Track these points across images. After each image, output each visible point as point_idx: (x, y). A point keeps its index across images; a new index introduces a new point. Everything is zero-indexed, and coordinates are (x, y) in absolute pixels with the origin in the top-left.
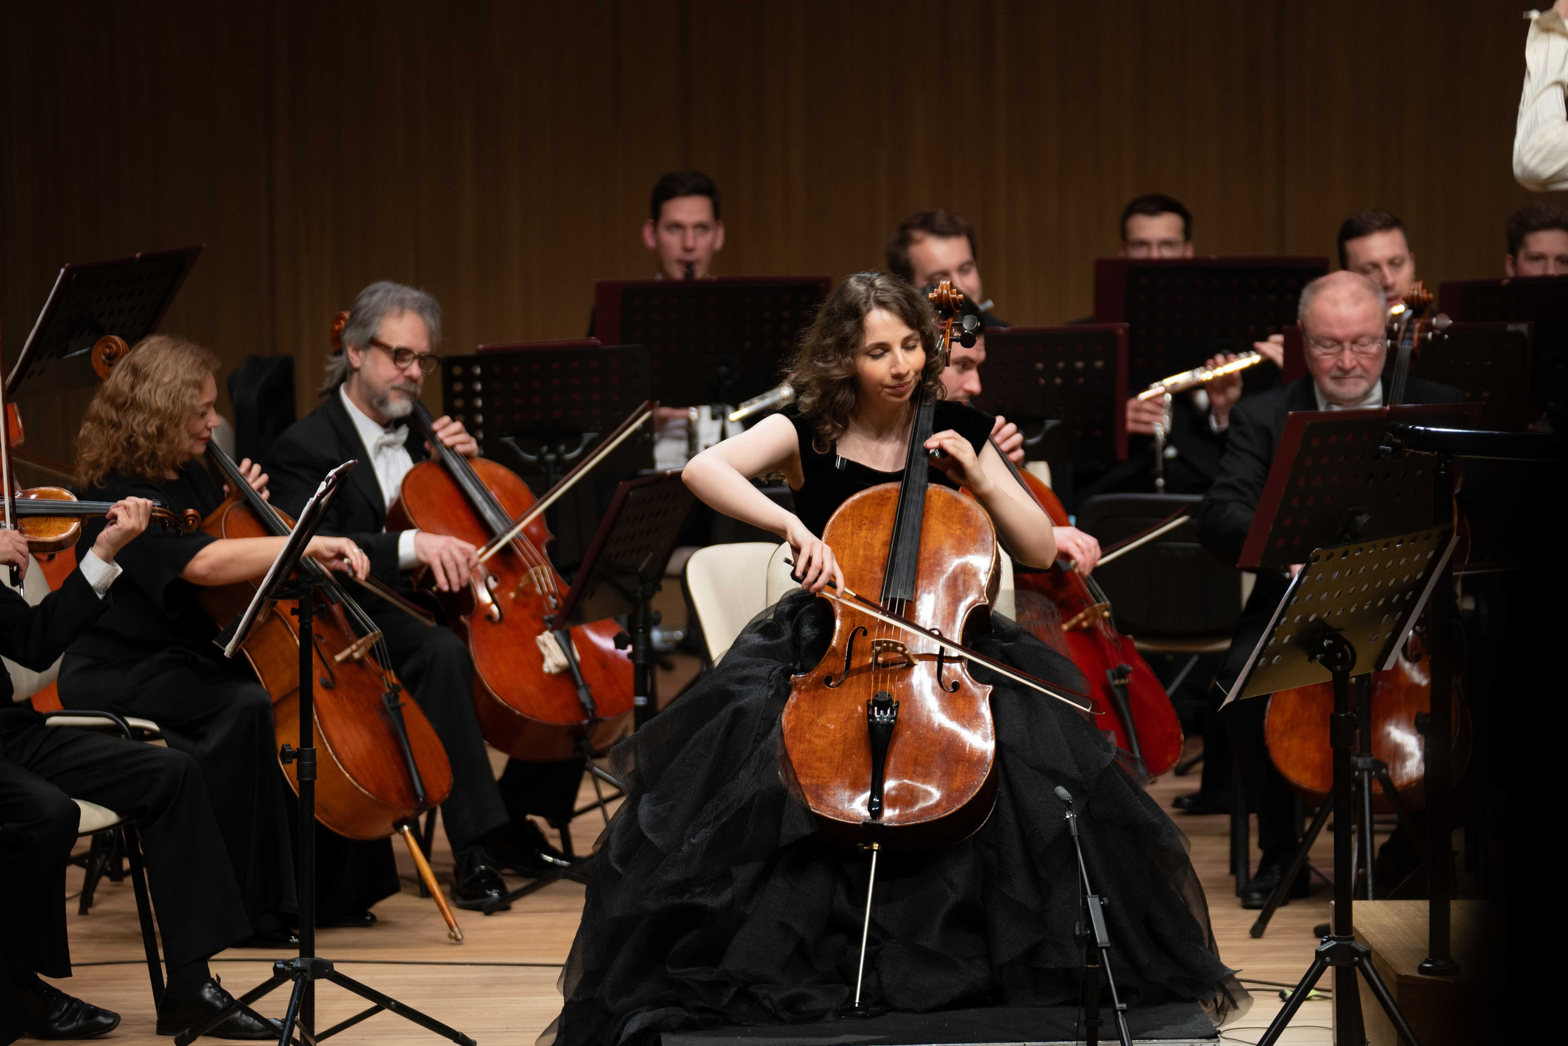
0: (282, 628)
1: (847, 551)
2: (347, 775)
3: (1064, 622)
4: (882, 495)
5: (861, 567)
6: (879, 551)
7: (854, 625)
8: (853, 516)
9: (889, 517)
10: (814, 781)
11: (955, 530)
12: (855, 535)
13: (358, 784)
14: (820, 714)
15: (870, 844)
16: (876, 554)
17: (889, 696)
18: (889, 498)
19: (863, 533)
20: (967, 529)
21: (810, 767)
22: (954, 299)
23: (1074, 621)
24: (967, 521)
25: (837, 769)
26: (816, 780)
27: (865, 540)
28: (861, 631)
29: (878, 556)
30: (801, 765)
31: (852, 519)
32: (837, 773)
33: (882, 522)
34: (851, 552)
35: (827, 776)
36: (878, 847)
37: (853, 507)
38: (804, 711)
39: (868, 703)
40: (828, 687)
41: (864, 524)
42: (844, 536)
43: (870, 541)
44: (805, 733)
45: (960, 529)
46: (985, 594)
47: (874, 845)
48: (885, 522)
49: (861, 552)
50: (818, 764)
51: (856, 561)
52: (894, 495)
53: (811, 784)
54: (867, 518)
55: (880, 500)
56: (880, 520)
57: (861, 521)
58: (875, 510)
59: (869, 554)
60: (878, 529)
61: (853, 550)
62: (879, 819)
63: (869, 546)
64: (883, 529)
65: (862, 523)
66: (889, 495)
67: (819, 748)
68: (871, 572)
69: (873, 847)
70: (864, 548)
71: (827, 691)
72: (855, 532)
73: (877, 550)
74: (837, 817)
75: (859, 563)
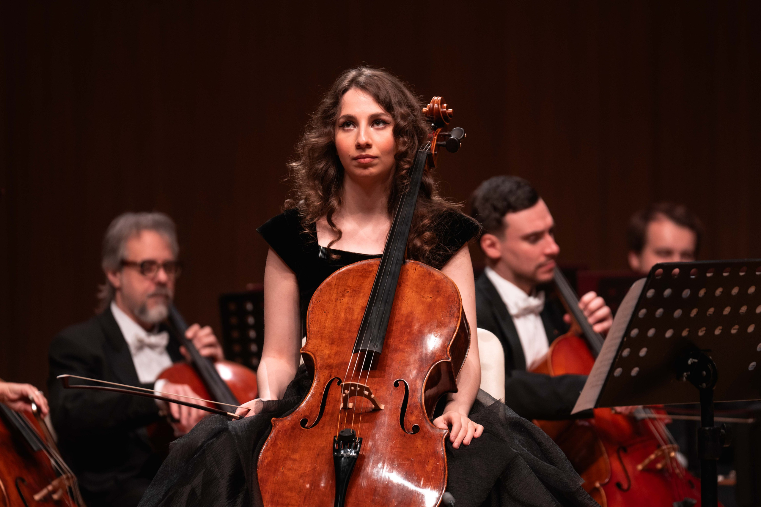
1: (331, 315)
3: (639, 462)
4: (365, 269)
5: (341, 327)
6: (358, 314)
7: (330, 376)
8: (338, 286)
9: (369, 287)
12: (338, 301)
14: (295, 450)
16: (355, 317)
17: (353, 432)
18: (371, 272)
19: (346, 300)
20: (437, 298)
22: (444, 113)
23: (647, 461)
24: (438, 291)
25: (305, 498)
27: (347, 306)
28: (337, 381)
31: (338, 288)
33: (363, 291)
34: (333, 315)
37: (338, 278)
39: (334, 439)
40: (303, 428)
41: (347, 292)
42: (329, 302)
43: (351, 306)
45: (431, 298)
46: (448, 353)
48: (365, 291)
49: (343, 315)
51: (337, 323)
52: (376, 269)
54: (349, 287)
55: (364, 273)
56: (361, 289)
57: (345, 290)
58: (357, 281)
59: (349, 317)
60: (359, 297)
61: (335, 314)
63: (349, 310)
64: (363, 296)
66: (371, 269)
67: (290, 479)
68: (349, 331)
70: (345, 312)
71: (302, 431)
72: (339, 299)
73: (356, 313)
75: (340, 324)
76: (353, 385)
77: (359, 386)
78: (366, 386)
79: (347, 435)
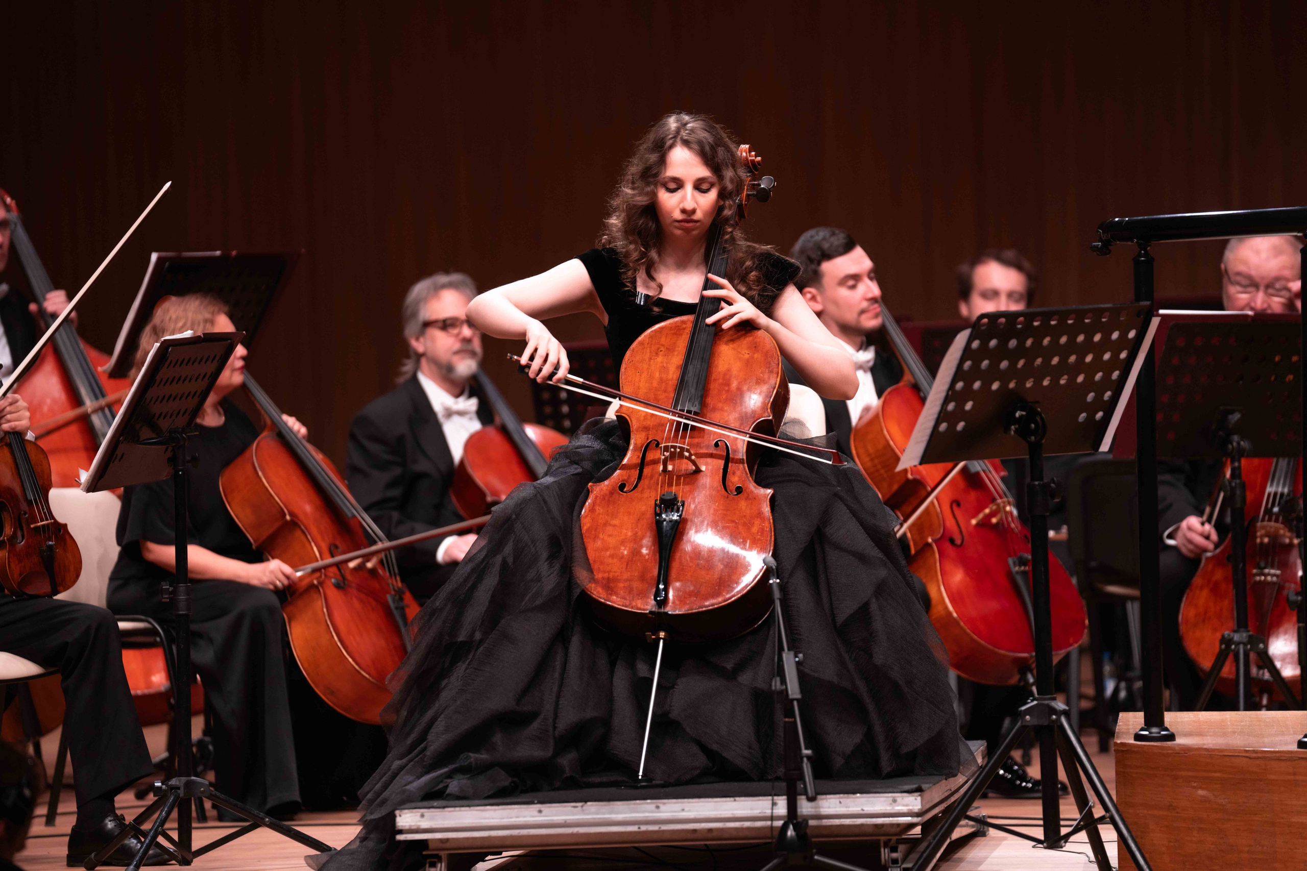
0: (303, 537)
1: (644, 375)
2: (350, 660)
4: (678, 326)
5: (656, 388)
6: (673, 373)
7: (648, 439)
8: (651, 344)
9: (684, 344)
10: (606, 575)
11: (743, 355)
12: (652, 361)
13: (360, 667)
14: (614, 515)
15: (656, 633)
16: (670, 376)
17: (674, 495)
18: (684, 329)
19: (660, 359)
20: (754, 353)
21: (602, 563)
22: (753, 161)
24: (755, 347)
25: (627, 565)
26: (607, 574)
27: (661, 365)
28: (654, 443)
29: (672, 378)
30: (595, 561)
31: (650, 347)
32: (627, 567)
33: (677, 349)
34: (648, 375)
35: (618, 571)
36: (665, 636)
37: (651, 336)
38: (599, 514)
39: (655, 502)
40: (621, 493)
41: (661, 351)
42: (641, 362)
43: (665, 365)
44: (599, 533)
45: (748, 354)
46: (769, 410)
47: (661, 634)
48: (680, 349)
49: (657, 375)
50: (610, 560)
51: (652, 383)
52: (689, 326)
53: (603, 578)
54: (663, 345)
55: (677, 330)
56: (675, 347)
57: (658, 349)
58: (671, 339)
59: (664, 376)
60: (674, 355)
61: (649, 374)
62: (664, 608)
63: (664, 369)
64: (677, 355)
65: (659, 350)
66: (684, 326)
67: (611, 546)
68: (665, 391)
69: (659, 635)
70: (660, 371)
71: (621, 496)
72: (652, 358)
73: (671, 373)
74: (626, 606)
75: (655, 384)
76: (672, 447)
77: (680, 447)
78: (686, 447)
79: (669, 498)
